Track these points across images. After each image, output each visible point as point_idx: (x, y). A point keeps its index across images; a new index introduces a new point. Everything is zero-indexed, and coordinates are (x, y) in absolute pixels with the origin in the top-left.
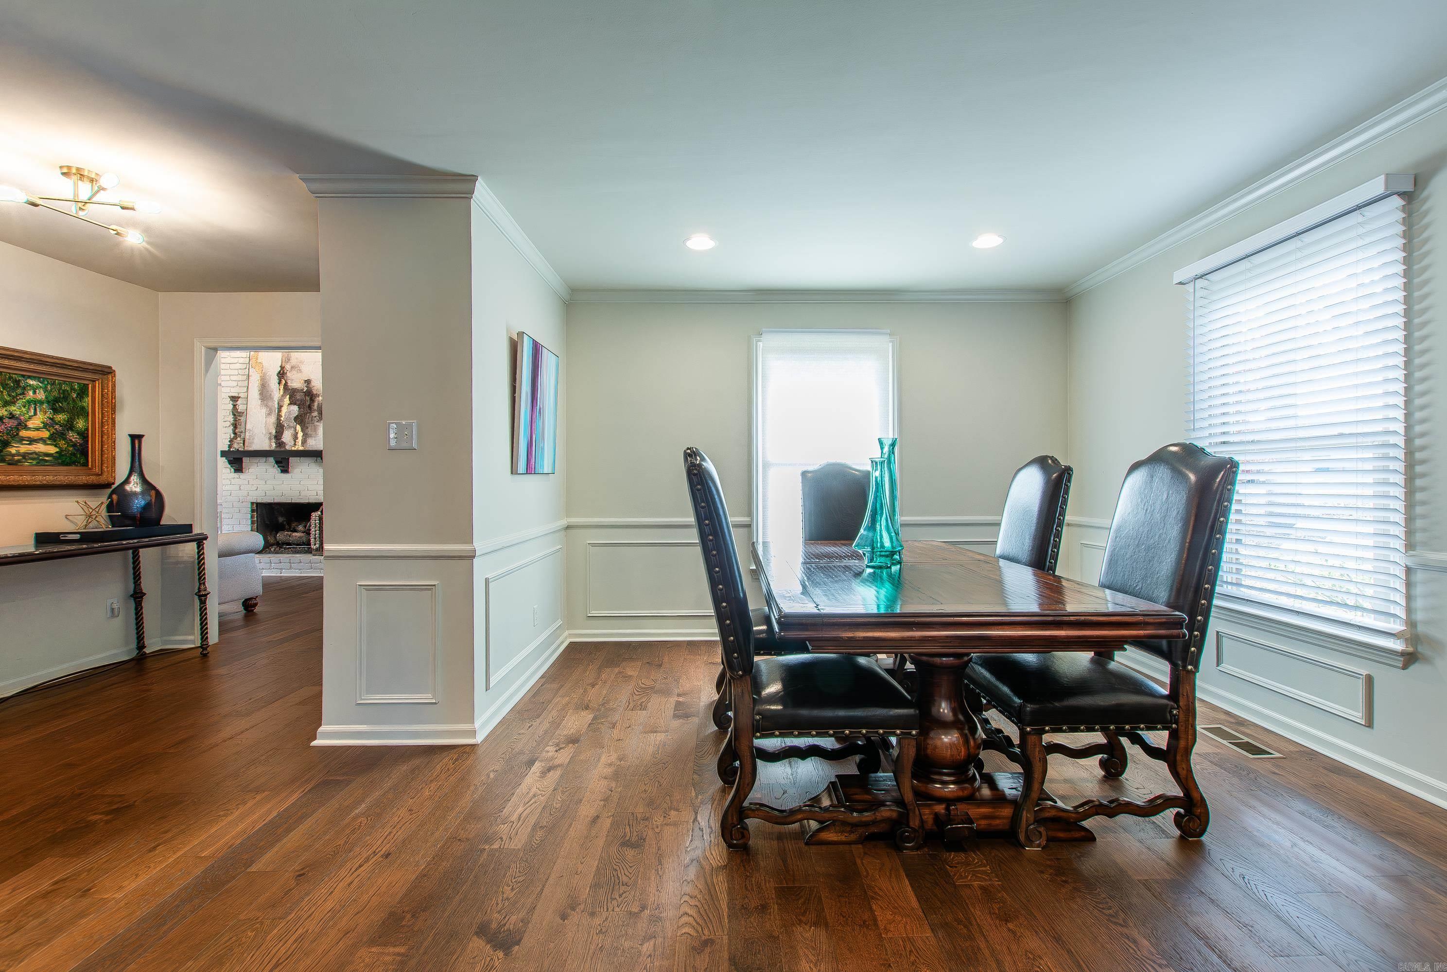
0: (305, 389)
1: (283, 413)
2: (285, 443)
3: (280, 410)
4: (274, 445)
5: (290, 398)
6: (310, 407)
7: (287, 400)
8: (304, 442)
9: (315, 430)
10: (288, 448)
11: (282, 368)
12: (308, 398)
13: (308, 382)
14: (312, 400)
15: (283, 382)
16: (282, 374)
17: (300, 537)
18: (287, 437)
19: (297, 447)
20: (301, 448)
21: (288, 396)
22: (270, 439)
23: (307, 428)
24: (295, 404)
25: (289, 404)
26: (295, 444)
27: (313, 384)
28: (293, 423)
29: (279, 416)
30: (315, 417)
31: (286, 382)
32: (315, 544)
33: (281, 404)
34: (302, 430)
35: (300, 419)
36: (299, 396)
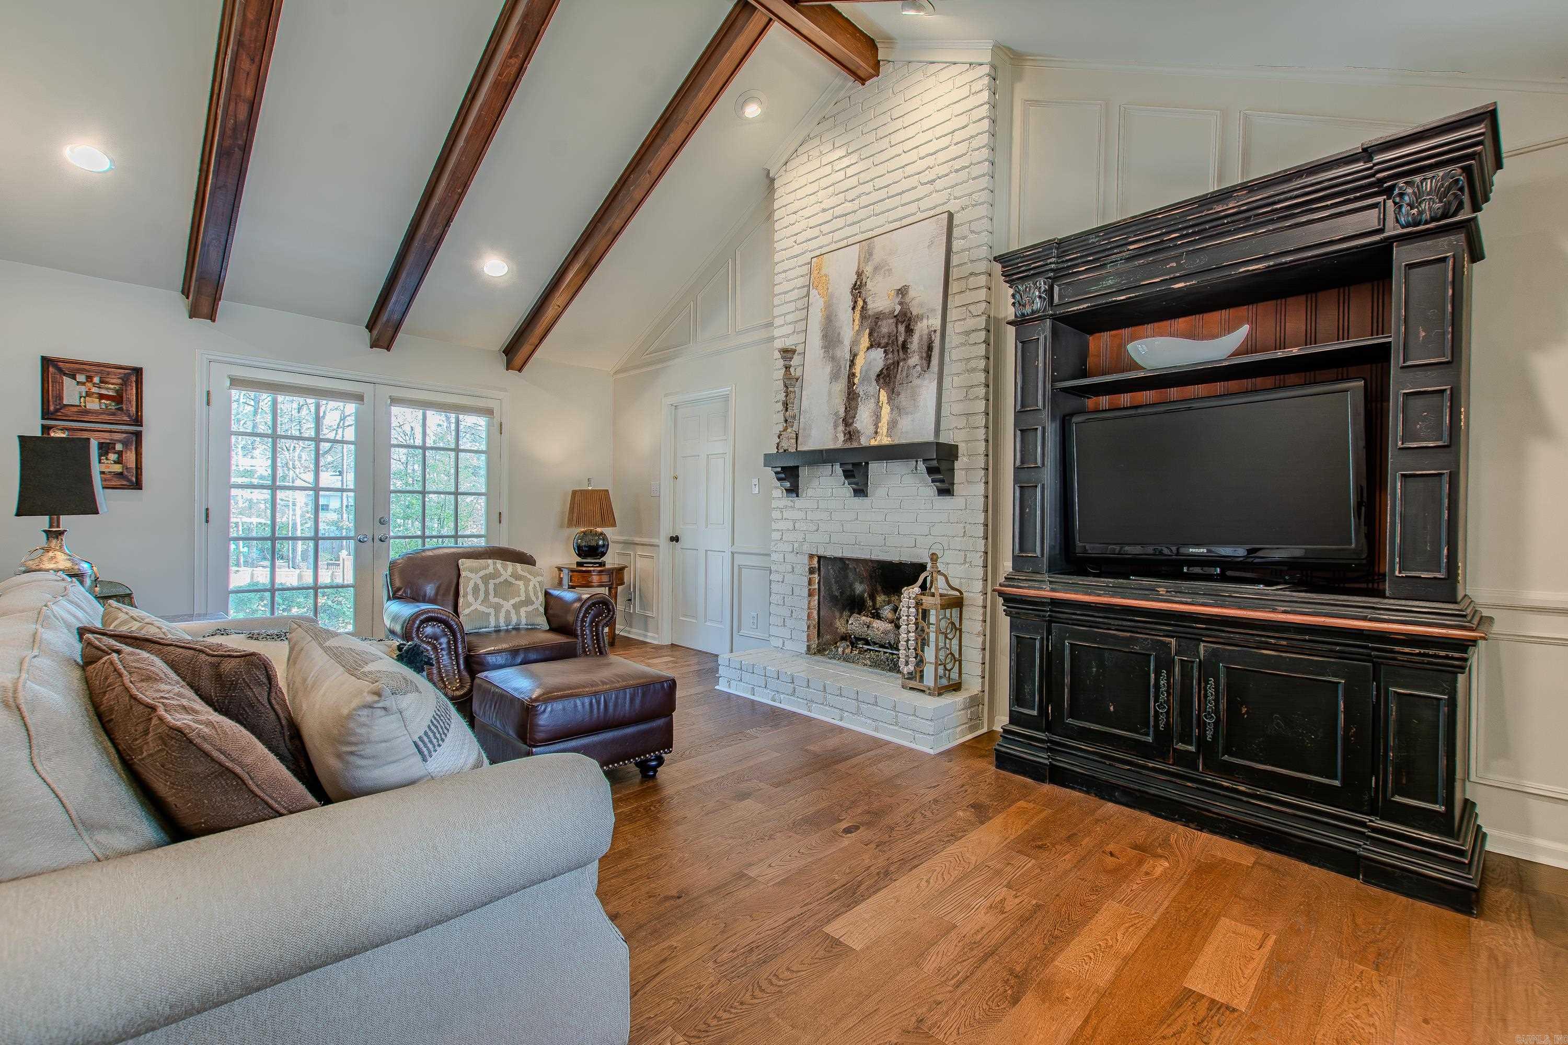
0: (898, 308)
1: (857, 370)
2: (858, 432)
3: (852, 363)
4: (841, 437)
5: (870, 334)
6: (904, 347)
7: (865, 341)
8: (893, 424)
9: (914, 397)
10: (864, 442)
11: (859, 274)
12: (902, 328)
13: (902, 292)
14: (909, 331)
15: (860, 303)
16: (858, 288)
17: (886, 633)
18: (863, 419)
19: (878, 438)
20: (886, 441)
21: (868, 331)
22: (836, 426)
23: (899, 394)
24: (879, 345)
25: (868, 349)
26: (876, 433)
27: (912, 293)
28: (873, 387)
29: (852, 375)
30: (915, 367)
31: (865, 302)
32: (907, 663)
33: (855, 349)
34: (890, 400)
35: (886, 377)
36: (886, 327)
